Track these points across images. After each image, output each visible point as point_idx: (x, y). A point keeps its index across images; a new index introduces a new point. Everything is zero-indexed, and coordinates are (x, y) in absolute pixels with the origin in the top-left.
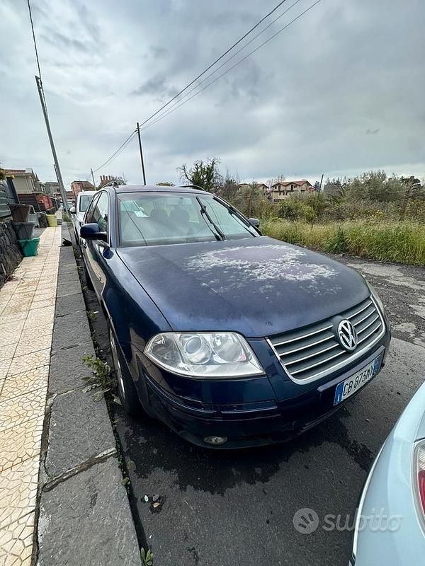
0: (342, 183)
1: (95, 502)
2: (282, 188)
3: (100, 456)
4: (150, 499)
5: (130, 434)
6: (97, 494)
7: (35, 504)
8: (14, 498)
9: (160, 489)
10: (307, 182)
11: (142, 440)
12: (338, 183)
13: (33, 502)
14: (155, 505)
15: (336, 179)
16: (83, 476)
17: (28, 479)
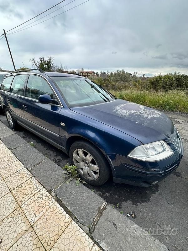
0: (106, 74)
1: (116, 226)
2: (84, 74)
3: (102, 207)
4: (130, 214)
5: (101, 194)
6: (114, 222)
7: (92, 241)
8: (79, 244)
9: (129, 209)
10: (94, 72)
11: (108, 194)
12: (105, 73)
13: (90, 241)
14: (133, 216)
15: (104, 72)
16: (102, 219)
17: (78, 233)
